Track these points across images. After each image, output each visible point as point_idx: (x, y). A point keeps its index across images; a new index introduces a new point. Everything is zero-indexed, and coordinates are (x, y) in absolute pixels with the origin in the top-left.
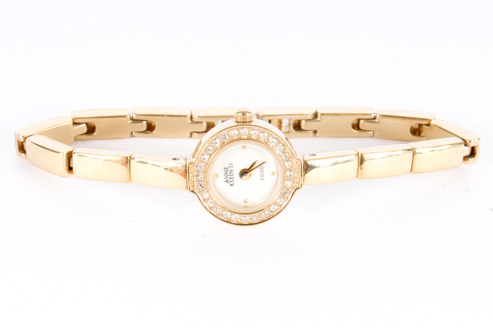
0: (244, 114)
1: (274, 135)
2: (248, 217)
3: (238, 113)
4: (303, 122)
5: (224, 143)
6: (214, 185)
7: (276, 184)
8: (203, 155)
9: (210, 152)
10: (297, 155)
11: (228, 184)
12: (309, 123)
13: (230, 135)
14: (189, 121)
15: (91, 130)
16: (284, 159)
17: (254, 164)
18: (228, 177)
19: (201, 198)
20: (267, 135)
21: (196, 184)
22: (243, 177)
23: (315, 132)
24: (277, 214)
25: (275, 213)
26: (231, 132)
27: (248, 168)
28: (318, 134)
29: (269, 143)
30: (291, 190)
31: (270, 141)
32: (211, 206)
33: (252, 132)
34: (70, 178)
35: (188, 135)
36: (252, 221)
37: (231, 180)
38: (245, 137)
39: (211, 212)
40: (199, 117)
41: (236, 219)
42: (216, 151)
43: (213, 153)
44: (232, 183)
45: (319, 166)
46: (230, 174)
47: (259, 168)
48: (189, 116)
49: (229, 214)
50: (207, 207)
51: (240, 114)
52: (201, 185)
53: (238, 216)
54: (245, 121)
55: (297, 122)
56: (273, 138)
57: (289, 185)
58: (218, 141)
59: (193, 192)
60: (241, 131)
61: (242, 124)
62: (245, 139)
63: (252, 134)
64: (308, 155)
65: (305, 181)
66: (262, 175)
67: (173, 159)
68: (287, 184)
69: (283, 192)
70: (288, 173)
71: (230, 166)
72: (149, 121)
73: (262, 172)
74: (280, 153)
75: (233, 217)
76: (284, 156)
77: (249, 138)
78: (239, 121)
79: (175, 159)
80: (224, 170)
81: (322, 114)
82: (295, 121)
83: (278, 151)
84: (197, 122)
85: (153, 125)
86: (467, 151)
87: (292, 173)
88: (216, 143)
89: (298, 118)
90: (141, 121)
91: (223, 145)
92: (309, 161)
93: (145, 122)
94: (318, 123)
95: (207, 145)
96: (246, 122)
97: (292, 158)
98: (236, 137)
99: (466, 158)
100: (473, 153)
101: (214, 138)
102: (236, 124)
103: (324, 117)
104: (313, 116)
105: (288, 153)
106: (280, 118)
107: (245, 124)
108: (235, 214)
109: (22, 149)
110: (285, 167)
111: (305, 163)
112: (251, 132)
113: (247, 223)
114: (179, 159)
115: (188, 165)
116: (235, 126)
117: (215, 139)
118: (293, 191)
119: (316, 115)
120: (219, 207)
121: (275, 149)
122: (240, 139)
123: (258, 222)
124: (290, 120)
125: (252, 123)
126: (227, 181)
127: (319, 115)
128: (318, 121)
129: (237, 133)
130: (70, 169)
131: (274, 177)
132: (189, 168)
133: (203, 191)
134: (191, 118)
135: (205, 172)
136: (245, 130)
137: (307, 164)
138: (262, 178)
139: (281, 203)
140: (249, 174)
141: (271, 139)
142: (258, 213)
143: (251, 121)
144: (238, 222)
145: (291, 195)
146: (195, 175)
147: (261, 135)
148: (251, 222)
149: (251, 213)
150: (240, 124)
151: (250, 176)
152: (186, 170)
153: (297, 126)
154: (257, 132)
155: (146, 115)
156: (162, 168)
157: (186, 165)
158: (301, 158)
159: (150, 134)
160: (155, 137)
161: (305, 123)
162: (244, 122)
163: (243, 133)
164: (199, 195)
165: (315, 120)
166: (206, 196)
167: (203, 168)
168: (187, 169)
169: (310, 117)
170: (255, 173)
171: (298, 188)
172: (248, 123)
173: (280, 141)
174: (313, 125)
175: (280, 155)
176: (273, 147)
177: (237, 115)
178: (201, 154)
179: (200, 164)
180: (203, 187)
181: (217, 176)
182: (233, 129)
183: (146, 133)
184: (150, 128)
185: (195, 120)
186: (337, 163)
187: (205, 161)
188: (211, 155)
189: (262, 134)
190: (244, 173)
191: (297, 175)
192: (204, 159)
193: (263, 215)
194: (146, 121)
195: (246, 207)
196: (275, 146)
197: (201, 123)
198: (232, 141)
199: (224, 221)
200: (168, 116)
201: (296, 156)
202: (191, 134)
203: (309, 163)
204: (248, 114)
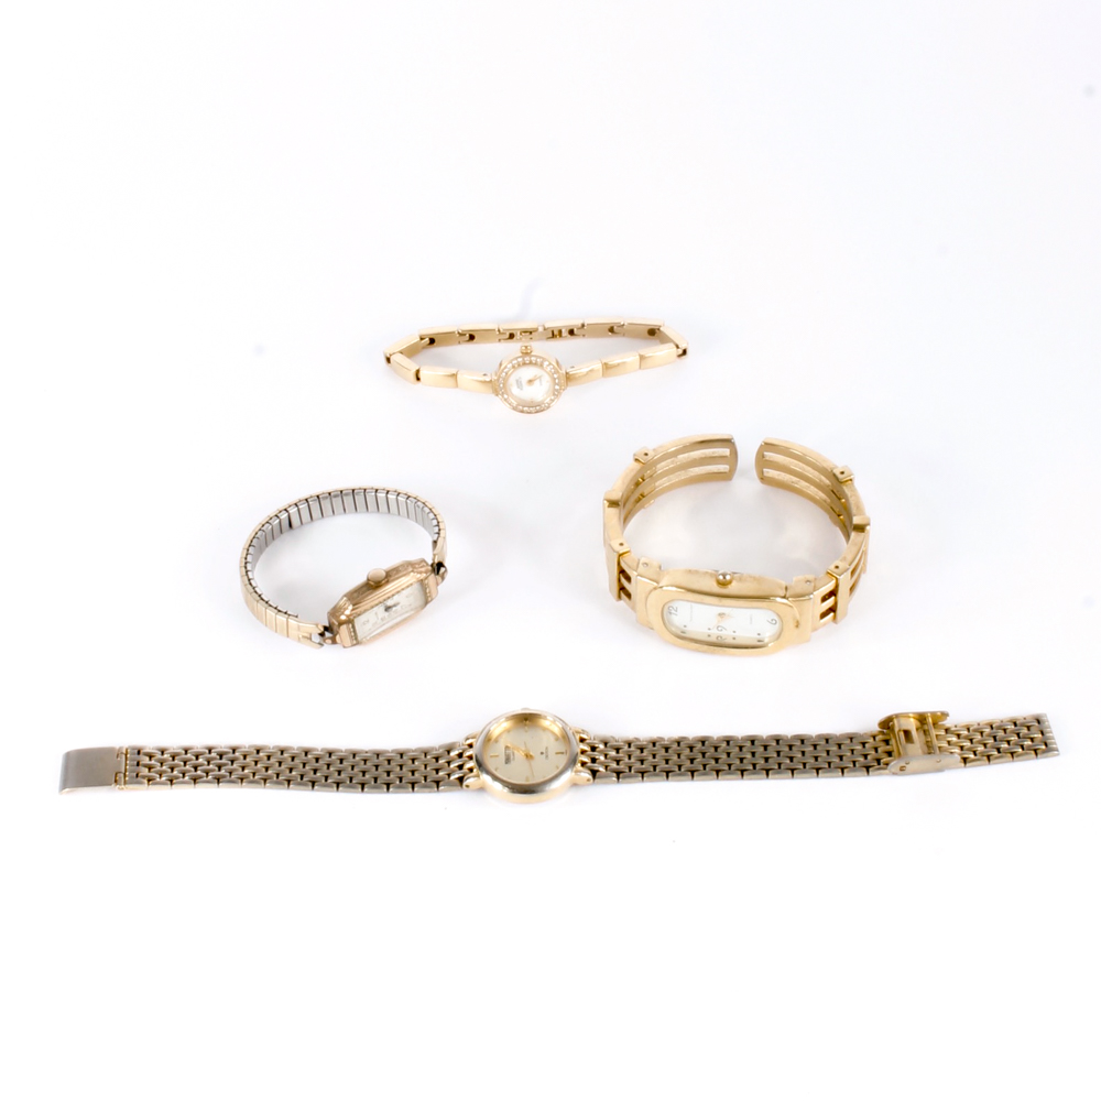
2: (533, 408)
6: (510, 390)
7: (549, 388)
12: (579, 330)
15: (432, 341)
18: (520, 385)
19: (503, 398)
21: (499, 390)
22: (529, 385)
23: (583, 335)
28: (585, 337)
30: (559, 391)
34: (419, 384)
35: (498, 341)
36: (536, 410)
37: (522, 387)
39: (511, 406)
40: (505, 328)
41: (527, 410)
44: (522, 389)
46: (522, 383)
49: (522, 407)
53: (528, 408)
68: (556, 388)
69: (553, 392)
71: (521, 379)
73: (540, 382)
80: (517, 381)
81: (587, 325)
84: (503, 333)
86: (680, 351)
89: (572, 328)
94: (585, 330)
99: (680, 356)
100: (685, 352)
104: (581, 326)
108: (526, 407)
109: (388, 360)
113: (533, 412)
119: (583, 326)
123: (539, 411)
124: (566, 329)
126: (520, 388)
127: (585, 325)
130: (418, 379)
131: (548, 384)
134: (499, 328)
135: (504, 384)
138: (540, 385)
142: (540, 406)
144: (528, 412)
145: (559, 394)
149: (536, 406)
153: (572, 333)
159: (471, 345)
160: (475, 345)
161: (576, 330)
164: (501, 396)
169: (579, 327)
170: (537, 382)
174: (582, 332)
180: (503, 392)
181: (512, 385)
184: (472, 337)
185: (501, 330)
190: (530, 381)
193: (542, 407)
195: (532, 402)
197: (506, 333)
200: (483, 330)
202: (500, 341)
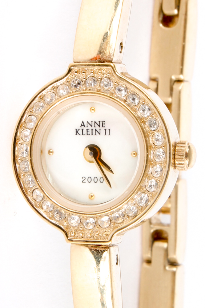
0: (188, 155)
1: (152, 201)
2: (26, 155)
3: (189, 147)
4: (164, 245)
5: (144, 122)
6: (78, 104)
7: (75, 201)
8: (126, 89)
9: (130, 100)
10: (119, 237)
11: (78, 127)
12: (162, 253)
13: (155, 132)
14: (174, 78)
16: (113, 215)
17: (108, 168)
18: (90, 127)
19: (58, 83)
20: (152, 190)
21: (82, 76)
22: (88, 150)
23: (149, 262)
24: (28, 200)
25: (29, 198)
26: (160, 135)
27: (102, 158)
28: (146, 265)
29: (139, 192)
30: (65, 224)
31: (143, 195)
32: (45, 99)
33: (158, 168)
35: (154, 76)
36: (19, 161)
37: (85, 132)
38: (151, 157)
39: (37, 98)
40: (180, 92)
41: (23, 137)
42: (132, 109)
43: (129, 105)
44: (80, 132)
45: (99, 270)
46: (94, 131)
47: (102, 176)
48: (181, 77)
49: (32, 125)
50: (44, 92)
51: (187, 150)
52: (79, 84)
53: (28, 140)
54: (176, 157)
55: (165, 236)
56: (148, 200)
57: (73, 221)
58: (147, 114)
59: (70, 70)
60: (161, 150)
61: (172, 152)
62: (147, 156)
63: (155, 167)
64: (117, 253)
65: (78, 246)
66: (90, 180)
67: (121, 44)
68: (73, 219)
69: (63, 211)
70: (91, 220)
71: (107, 131)
72: (176, 19)
73: (96, 180)
74: (123, 210)
75: (27, 133)
76: (117, 215)
77: (149, 163)
78: (177, 148)
79: (121, 47)
80: (101, 120)
81: (174, 273)
82: (166, 233)
83: (125, 206)
84: (171, 89)
85: (171, 25)
87: (91, 227)
88: (144, 110)
89: (171, 238)
90: (178, 7)
91: (140, 121)
92: (108, 254)
93: (176, 12)
94: (162, 267)
95: (141, 95)
96: (174, 158)
97: (114, 228)
98: (151, 142)
101: (153, 107)
102: (172, 142)
103: (170, 276)
104: (172, 261)
105: (123, 222)
106: (172, 211)
107: (172, 157)
108: (31, 135)
110: (101, 217)
111: (106, 248)
112: (158, 166)
113: (16, 153)
114: (121, 52)
115: (112, 64)
116: (169, 140)
117: (149, 109)
118: (63, 227)
119: (173, 264)
120: (43, 111)
121: (130, 203)
122: (148, 148)
123: (18, 170)
124: (168, 225)
125: (172, 168)
126: (83, 125)
127: (174, 269)
128: (165, 267)
129: (157, 143)
131: (86, 199)
132: (107, 66)
133: (70, 87)
134: (179, 81)
135: (99, 91)
136: (162, 157)
137: (104, 251)
138: (86, 180)
139: (45, 207)
140: (93, 159)
141: (145, 197)
142: (31, 171)
143: (175, 167)
144: (19, 139)
145: (57, 223)
146: (96, 75)
147: (153, 180)
148: (18, 159)
149: (31, 160)
150: (172, 149)
151: (90, 162)
152: (104, 62)
153: (158, 236)
154: (157, 176)
155: (186, 14)
156: (107, 30)
157: (111, 62)
158: (113, 242)
159: (157, 19)
160: (153, 27)
161: (163, 248)
162: (174, 155)
163: (158, 153)
164: (64, 80)
165: (166, 262)
166: (62, 92)
167: (106, 88)
168: (106, 63)
169: (171, 256)
170: (94, 170)
171: (66, 235)
172: (172, 161)
173: (142, 210)
174: (158, 259)
175: (120, 209)
176: (133, 199)
177: (186, 145)
178: (128, 85)
179: (112, 84)
180: (76, 86)
181: (92, 109)
182: (165, 138)
183: (159, 14)
184: (167, 20)
185: (176, 87)
186: (102, 292)
187: (117, 91)
188: (125, 101)
189: (154, 183)
190: (95, 151)
191: (87, 234)
192: (120, 90)
193: (27, 178)
194: (177, 16)
195: (42, 152)
196: (134, 202)
197: (171, 95)
198: (145, 135)
199: (22, 117)
200: (184, 47)
201: (117, 235)
202: (154, 80)
203: (106, 254)
204: (187, 162)
